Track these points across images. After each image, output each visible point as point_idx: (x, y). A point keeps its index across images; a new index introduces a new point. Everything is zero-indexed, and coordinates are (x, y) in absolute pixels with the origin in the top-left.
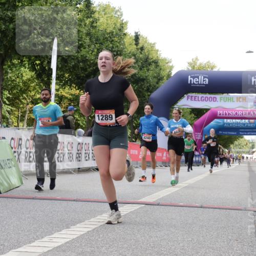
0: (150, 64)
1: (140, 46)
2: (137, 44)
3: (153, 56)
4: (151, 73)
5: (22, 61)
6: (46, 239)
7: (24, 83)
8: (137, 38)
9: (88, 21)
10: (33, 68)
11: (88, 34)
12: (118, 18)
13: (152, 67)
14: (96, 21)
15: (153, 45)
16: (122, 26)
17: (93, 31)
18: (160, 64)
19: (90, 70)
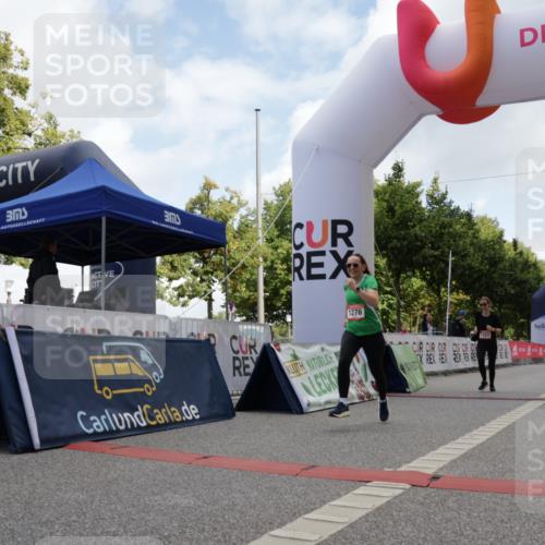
0: (530, 267)
1: (518, 251)
2: (515, 250)
3: (532, 259)
4: (531, 275)
5: (414, 273)
6: (467, 436)
7: (415, 292)
8: (515, 243)
9: (471, 232)
10: (424, 279)
11: (472, 244)
12: (495, 227)
13: (532, 269)
14: (478, 231)
15: (529, 249)
16: (501, 234)
17: (475, 241)
18: (539, 265)
19: (475, 276)
